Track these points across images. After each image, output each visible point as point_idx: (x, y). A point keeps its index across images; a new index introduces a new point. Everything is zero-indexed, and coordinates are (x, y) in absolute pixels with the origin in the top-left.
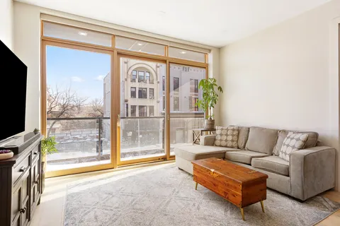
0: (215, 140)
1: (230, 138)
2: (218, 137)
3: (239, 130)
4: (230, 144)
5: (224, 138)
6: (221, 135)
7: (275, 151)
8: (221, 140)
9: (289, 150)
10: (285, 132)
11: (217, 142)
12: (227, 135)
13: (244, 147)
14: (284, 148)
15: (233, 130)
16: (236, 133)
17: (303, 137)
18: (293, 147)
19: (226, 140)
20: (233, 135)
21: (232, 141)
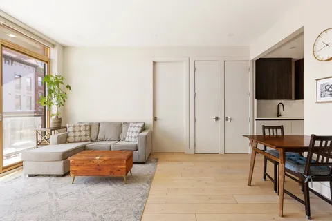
0: (68, 137)
1: (83, 133)
2: (71, 134)
3: (90, 126)
4: (83, 138)
5: (78, 134)
6: (74, 131)
7: (121, 138)
8: (75, 137)
9: (134, 135)
10: (127, 124)
11: (71, 139)
12: (80, 131)
13: (97, 139)
14: (129, 134)
15: (86, 126)
16: (88, 128)
17: (141, 125)
18: (137, 132)
19: (80, 136)
20: (86, 130)
21: (86, 135)
